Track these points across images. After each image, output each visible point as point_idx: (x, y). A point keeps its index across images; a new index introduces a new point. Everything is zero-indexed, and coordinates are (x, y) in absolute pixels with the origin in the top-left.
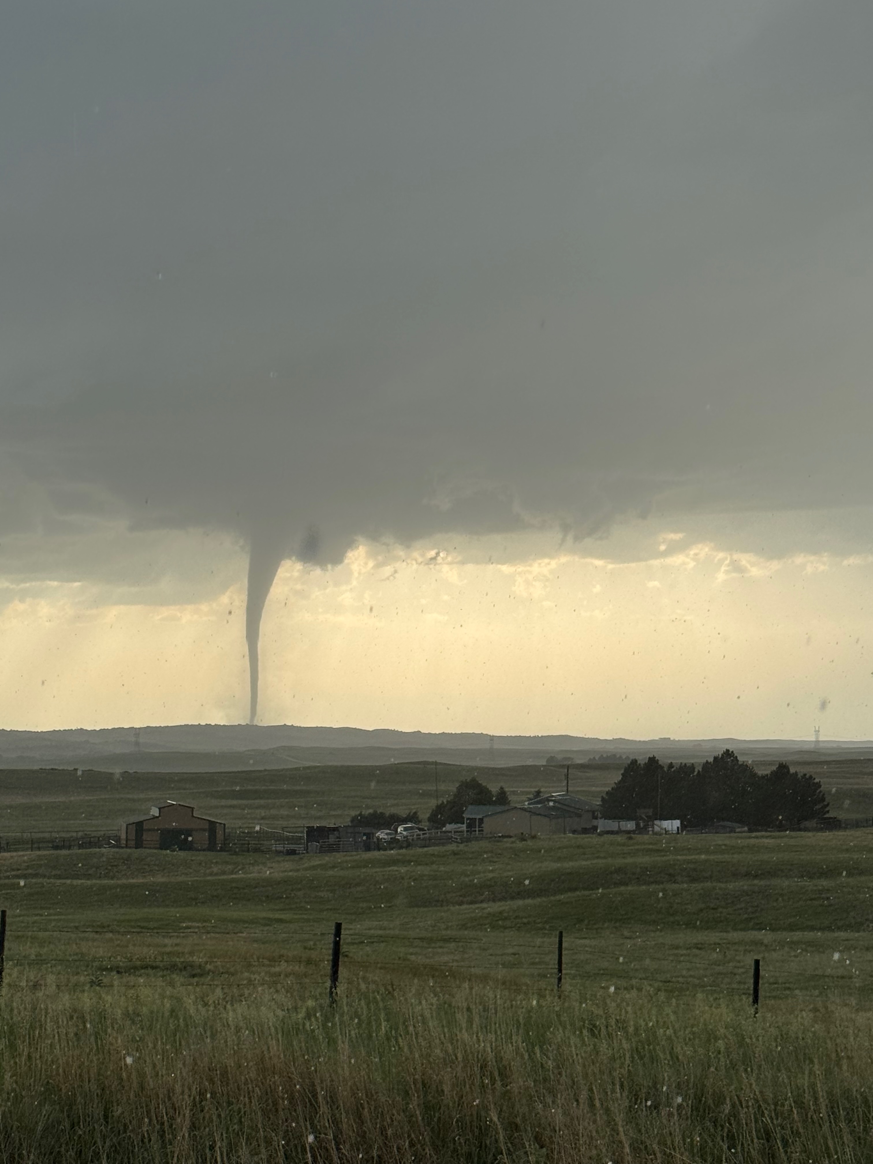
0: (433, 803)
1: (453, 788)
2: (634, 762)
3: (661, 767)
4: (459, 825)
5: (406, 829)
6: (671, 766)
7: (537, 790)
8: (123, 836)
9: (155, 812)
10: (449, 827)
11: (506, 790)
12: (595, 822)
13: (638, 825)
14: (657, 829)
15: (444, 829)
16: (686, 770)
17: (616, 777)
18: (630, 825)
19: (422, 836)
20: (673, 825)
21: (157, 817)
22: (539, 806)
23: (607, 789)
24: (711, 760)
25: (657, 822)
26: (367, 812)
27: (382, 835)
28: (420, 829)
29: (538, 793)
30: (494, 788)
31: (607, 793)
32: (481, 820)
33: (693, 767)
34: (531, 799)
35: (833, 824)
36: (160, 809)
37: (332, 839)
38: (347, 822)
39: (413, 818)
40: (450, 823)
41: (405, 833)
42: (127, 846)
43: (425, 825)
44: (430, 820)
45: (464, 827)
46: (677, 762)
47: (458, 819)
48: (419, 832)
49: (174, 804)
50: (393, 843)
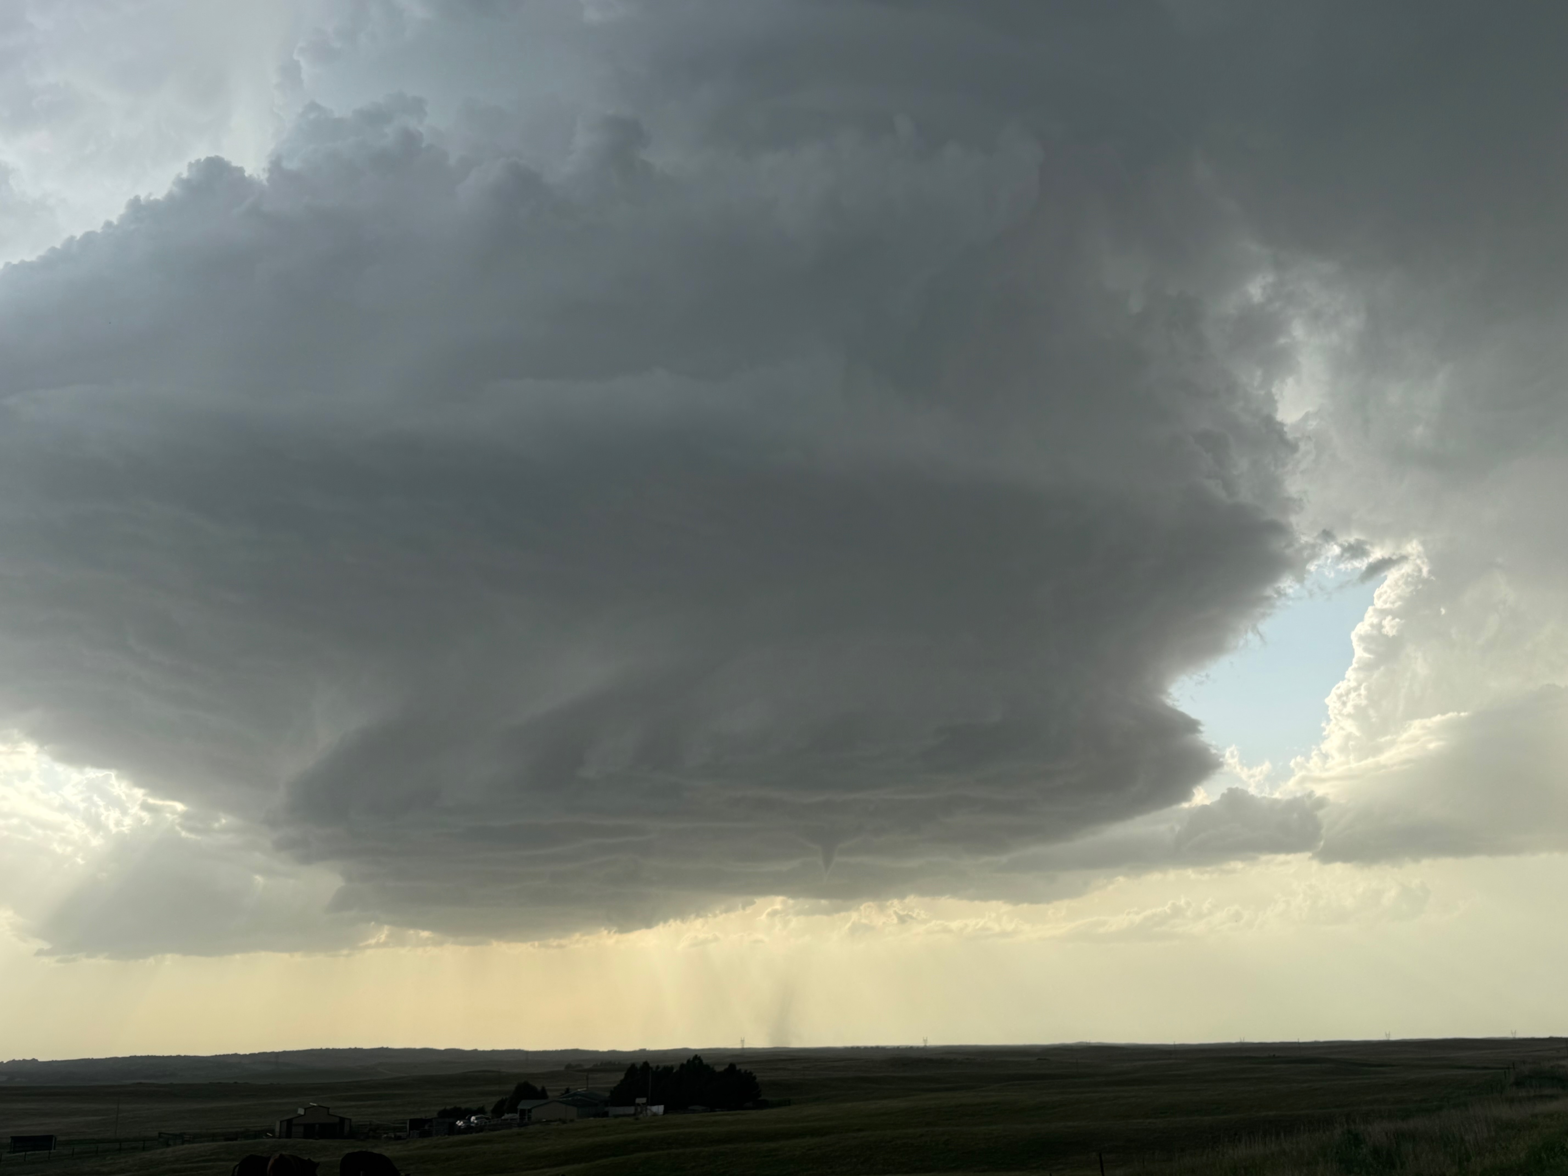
0: (495, 1099)
1: (511, 1087)
2: (633, 1066)
3: (651, 1068)
4: (515, 1114)
5: (477, 1119)
6: (658, 1067)
7: (567, 1087)
8: (277, 1129)
9: (301, 1111)
10: (506, 1116)
11: (547, 1088)
12: (606, 1109)
13: (636, 1110)
14: (648, 1112)
15: (503, 1118)
16: (668, 1070)
17: (621, 1076)
18: (631, 1110)
19: (488, 1124)
20: (659, 1109)
21: (302, 1115)
22: (570, 1099)
23: (615, 1085)
24: (685, 1062)
25: (649, 1107)
26: (448, 1107)
27: (460, 1123)
28: (487, 1119)
29: (568, 1090)
30: (539, 1088)
31: (615, 1088)
32: (530, 1111)
33: (672, 1068)
34: (563, 1094)
35: (764, 1105)
36: (305, 1109)
37: (426, 1127)
38: (435, 1115)
39: (480, 1111)
40: (508, 1113)
41: (476, 1121)
42: (280, 1137)
43: (489, 1115)
44: (493, 1111)
45: (517, 1116)
46: (662, 1065)
47: (513, 1109)
48: (486, 1121)
49: (314, 1106)
50: (469, 1129)
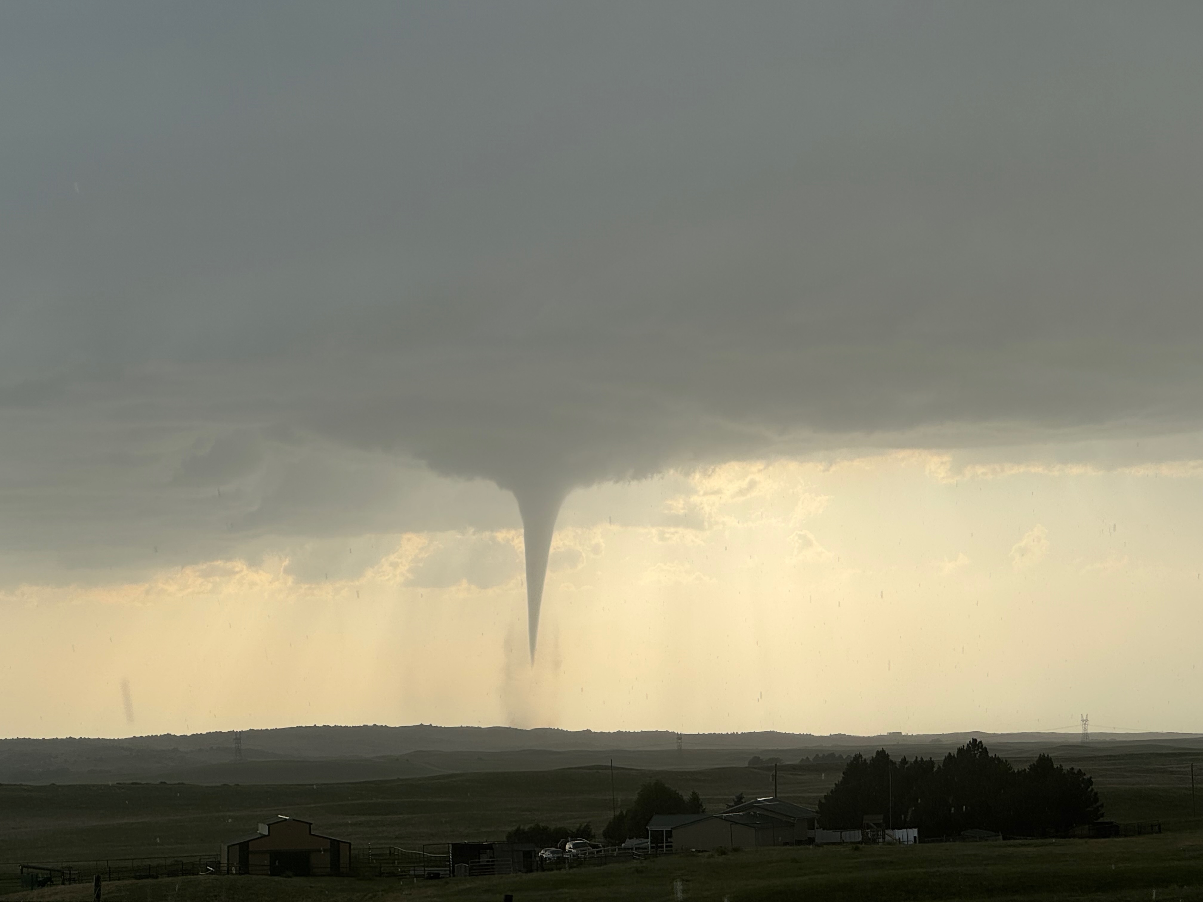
0: (610, 813)
1: (633, 795)
2: (858, 757)
3: (894, 763)
4: (644, 839)
5: (575, 846)
6: (904, 761)
7: (737, 795)
8: (224, 861)
9: (263, 829)
10: (629, 843)
11: (700, 796)
12: (811, 833)
13: (865, 835)
14: (888, 838)
15: (623, 845)
16: (923, 767)
17: (836, 779)
18: (856, 835)
19: (595, 855)
20: (909, 835)
21: (265, 836)
22: (743, 814)
23: (826, 794)
24: (954, 752)
25: (889, 831)
26: (526, 826)
27: (545, 854)
28: (594, 846)
29: (740, 799)
31: (826, 798)
32: (669, 834)
33: (931, 763)
34: (731, 807)
35: (1109, 830)
36: (270, 826)
37: (484, 859)
38: (503, 838)
39: (584, 833)
40: (631, 838)
41: (574, 851)
42: (228, 873)
43: (599, 841)
44: (606, 834)
45: (648, 842)
47: (641, 832)
48: (592, 850)
49: (285, 821)
50: (559, 863)
